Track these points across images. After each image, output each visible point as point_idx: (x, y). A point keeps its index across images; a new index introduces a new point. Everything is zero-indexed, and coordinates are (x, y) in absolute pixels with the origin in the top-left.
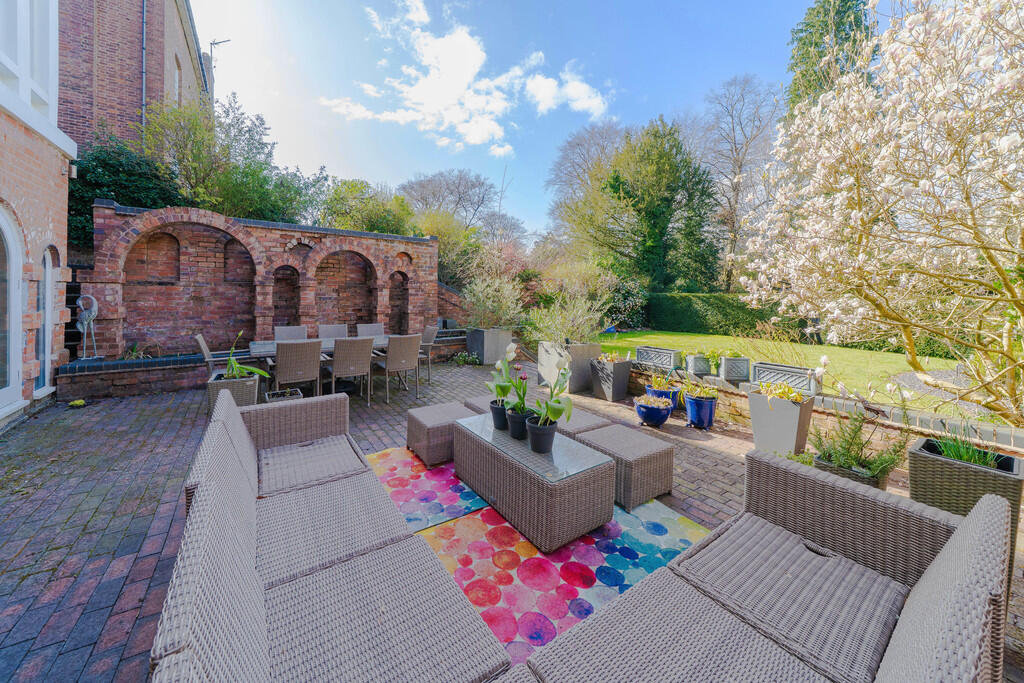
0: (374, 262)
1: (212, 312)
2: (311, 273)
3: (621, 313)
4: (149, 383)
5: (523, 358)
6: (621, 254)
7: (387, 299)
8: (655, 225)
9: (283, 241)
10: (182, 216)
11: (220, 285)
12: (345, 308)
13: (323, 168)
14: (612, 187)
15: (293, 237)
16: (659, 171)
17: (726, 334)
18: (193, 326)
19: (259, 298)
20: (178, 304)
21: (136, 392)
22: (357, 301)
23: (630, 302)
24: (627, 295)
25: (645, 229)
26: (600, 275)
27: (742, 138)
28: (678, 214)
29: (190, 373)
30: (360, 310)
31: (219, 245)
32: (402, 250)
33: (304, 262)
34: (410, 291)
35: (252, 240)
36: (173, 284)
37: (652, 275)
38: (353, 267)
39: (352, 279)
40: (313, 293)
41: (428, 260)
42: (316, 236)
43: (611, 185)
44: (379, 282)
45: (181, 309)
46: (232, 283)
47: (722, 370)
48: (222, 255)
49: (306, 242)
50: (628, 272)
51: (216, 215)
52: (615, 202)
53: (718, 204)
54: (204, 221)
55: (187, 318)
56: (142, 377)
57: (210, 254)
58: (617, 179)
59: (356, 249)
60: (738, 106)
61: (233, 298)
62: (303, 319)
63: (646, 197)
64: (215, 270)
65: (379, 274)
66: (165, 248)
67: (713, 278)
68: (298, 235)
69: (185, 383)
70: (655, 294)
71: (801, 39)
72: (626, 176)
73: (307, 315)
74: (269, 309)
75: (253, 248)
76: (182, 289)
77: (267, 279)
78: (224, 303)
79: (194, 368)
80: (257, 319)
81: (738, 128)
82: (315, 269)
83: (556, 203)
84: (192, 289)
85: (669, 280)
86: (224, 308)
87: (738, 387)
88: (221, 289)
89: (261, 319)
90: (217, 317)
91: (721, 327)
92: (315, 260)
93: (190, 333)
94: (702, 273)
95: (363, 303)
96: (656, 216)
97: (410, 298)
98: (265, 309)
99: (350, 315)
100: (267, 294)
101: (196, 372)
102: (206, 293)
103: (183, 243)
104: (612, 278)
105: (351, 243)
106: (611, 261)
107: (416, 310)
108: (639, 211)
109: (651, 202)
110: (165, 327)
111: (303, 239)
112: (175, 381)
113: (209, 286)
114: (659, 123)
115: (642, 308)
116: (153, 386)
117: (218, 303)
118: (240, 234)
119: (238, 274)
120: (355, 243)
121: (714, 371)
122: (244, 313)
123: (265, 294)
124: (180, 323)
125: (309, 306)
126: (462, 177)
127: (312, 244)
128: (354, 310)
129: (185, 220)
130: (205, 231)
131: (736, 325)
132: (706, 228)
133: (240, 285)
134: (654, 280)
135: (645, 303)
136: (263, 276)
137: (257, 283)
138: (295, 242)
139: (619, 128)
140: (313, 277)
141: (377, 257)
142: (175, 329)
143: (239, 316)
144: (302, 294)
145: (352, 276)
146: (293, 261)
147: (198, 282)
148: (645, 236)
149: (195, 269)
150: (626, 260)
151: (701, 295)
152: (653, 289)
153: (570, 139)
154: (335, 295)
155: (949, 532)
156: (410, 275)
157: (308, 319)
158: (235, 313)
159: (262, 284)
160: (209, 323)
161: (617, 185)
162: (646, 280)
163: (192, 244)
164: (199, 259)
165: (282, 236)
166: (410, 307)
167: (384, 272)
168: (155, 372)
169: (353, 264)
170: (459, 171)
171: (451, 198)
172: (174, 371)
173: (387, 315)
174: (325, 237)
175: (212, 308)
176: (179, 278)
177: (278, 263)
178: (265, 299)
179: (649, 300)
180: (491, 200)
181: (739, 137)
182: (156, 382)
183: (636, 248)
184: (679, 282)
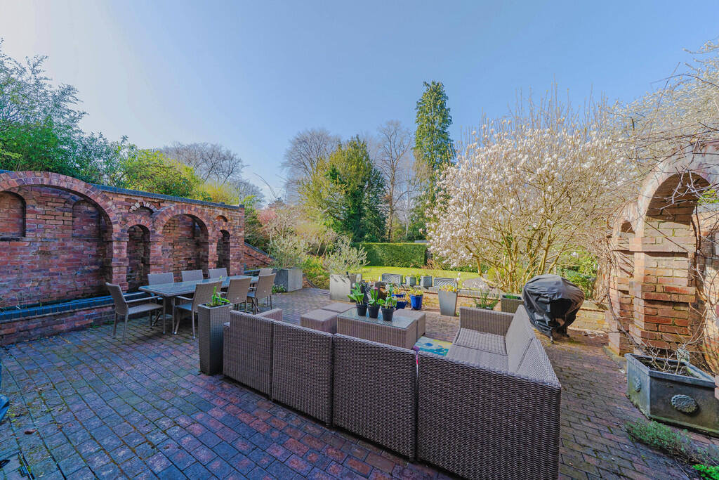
0: (206, 223)
1: (60, 265)
2: (159, 231)
4: (28, 330)
5: (308, 286)
6: (337, 218)
7: (215, 250)
8: (355, 201)
9: (128, 204)
10: (42, 180)
11: (68, 241)
12: (178, 258)
13: (124, 138)
14: (331, 175)
15: (137, 201)
16: (358, 170)
17: (392, 266)
18: (40, 278)
19: (115, 252)
20: (23, 258)
21: (14, 340)
22: (188, 252)
25: (350, 203)
26: (325, 231)
27: (395, 155)
28: (366, 195)
29: (69, 318)
30: (190, 259)
31: (68, 206)
32: (221, 214)
33: (153, 222)
34: (231, 244)
35: (110, 203)
36: (18, 240)
37: (354, 232)
38: (184, 226)
39: (183, 235)
40: (160, 247)
41: (238, 221)
42: (156, 201)
44: (210, 238)
45: (26, 263)
46: (79, 238)
47: (422, 282)
48: (70, 214)
49: (148, 205)
50: (342, 230)
51: (76, 181)
52: (333, 185)
53: (385, 191)
54: (64, 185)
55: (32, 271)
56: (20, 326)
57: (59, 212)
58: (334, 170)
59: (193, 213)
60: (393, 137)
61: (81, 252)
62: (152, 267)
64: (64, 227)
65: (210, 232)
66: (8, 206)
67: (383, 234)
68: (140, 200)
69: (64, 327)
71: (420, 108)
72: (339, 170)
73: (156, 264)
74: (125, 260)
75: (110, 210)
76: (27, 244)
77: (122, 236)
78: (72, 256)
79: (72, 314)
80: (114, 269)
81: (393, 149)
82: (162, 228)
83: (289, 179)
84: (38, 244)
86: (73, 260)
87: (428, 289)
88: (69, 244)
89: (117, 268)
90: (65, 268)
91: (390, 262)
92: (162, 221)
93: (37, 284)
94: (378, 231)
95: (193, 253)
96: (355, 196)
97: (231, 249)
98: (120, 260)
99: (182, 263)
100: (123, 248)
101: (75, 316)
102: (53, 248)
103: (30, 203)
104: (333, 233)
105: (190, 209)
106: (332, 223)
107: (235, 257)
108: (347, 192)
109: (354, 187)
110: (9, 281)
111: (144, 203)
112: (54, 327)
113: (57, 242)
114: (356, 139)
116: (32, 333)
117: (66, 256)
118: (99, 198)
119: (84, 231)
120: (193, 209)
121: (417, 283)
122: (91, 264)
123: (120, 248)
124: (25, 276)
125: (157, 257)
126: (215, 150)
127: (152, 207)
128: (185, 259)
129: (45, 183)
130: (54, 192)
131: (397, 261)
132: (380, 205)
133: (88, 241)
136: (119, 234)
137: (114, 239)
138: (138, 205)
139: (330, 135)
140: (160, 234)
141: (208, 219)
142: (19, 281)
143: (86, 268)
144: (151, 248)
145: (183, 232)
146: (144, 221)
147: (45, 238)
148: (349, 208)
149: (42, 226)
150: (339, 222)
153: (298, 137)
154: (170, 248)
155: (512, 317)
156: (231, 233)
157: (156, 267)
158: (83, 265)
159: (119, 240)
160: (57, 274)
161: (334, 174)
163: (39, 203)
164: (46, 217)
165: (126, 200)
166: (231, 256)
167: (213, 230)
168: (34, 321)
169: (184, 224)
170: (212, 145)
171: (205, 165)
172: (53, 318)
173: (215, 262)
174: (163, 202)
175: (59, 261)
176: (24, 235)
177: (132, 222)
178: (120, 252)
180: (238, 171)
181: (394, 155)
182: (36, 328)
183: (345, 214)
184: (366, 236)
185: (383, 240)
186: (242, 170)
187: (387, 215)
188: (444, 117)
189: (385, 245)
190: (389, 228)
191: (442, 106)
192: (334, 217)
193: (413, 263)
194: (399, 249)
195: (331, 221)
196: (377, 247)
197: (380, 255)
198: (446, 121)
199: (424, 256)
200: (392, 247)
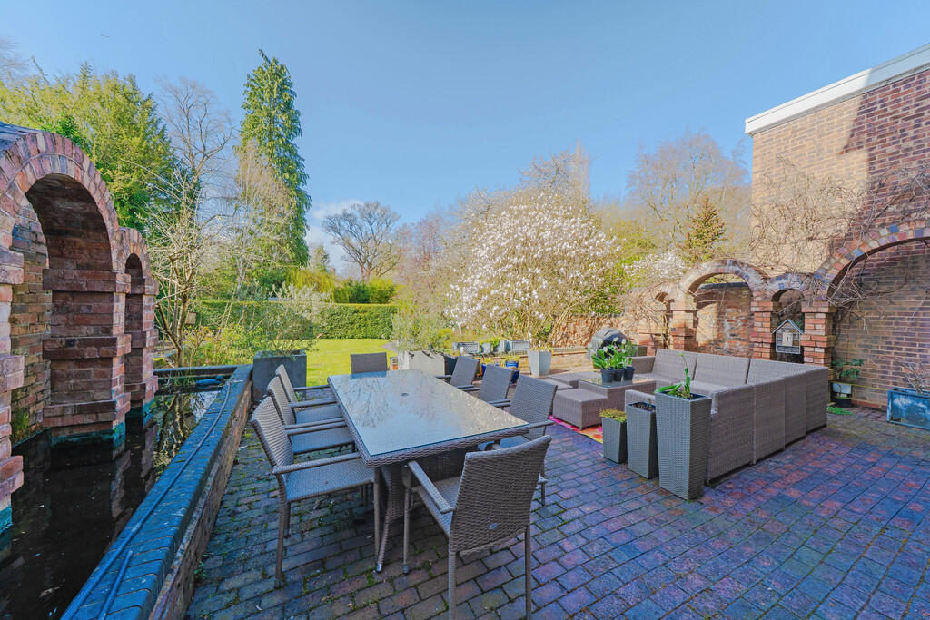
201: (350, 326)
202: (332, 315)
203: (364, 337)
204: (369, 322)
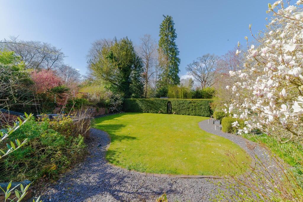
3: (114, 107)
6: (114, 84)
8: (125, 74)
14: (110, 57)
16: (127, 55)
17: (148, 112)
23: (117, 102)
24: (116, 99)
25: (122, 75)
26: (105, 91)
27: (148, 53)
28: (133, 72)
37: (125, 92)
43: (110, 56)
50: (117, 91)
52: (111, 63)
58: (112, 54)
60: (148, 43)
63: (122, 63)
67: (143, 94)
70: (126, 99)
71: (161, 28)
72: (115, 55)
81: (147, 49)
85: (131, 94)
91: (146, 110)
94: (139, 92)
96: (126, 71)
104: (110, 93)
108: (120, 68)
109: (124, 65)
114: (126, 39)
115: (121, 104)
126: (45, 46)
131: (151, 109)
132: (140, 78)
134: (125, 94)
135: (123, 102)
148: (122, 78)
150: (116, 86)
151: (139, 99)
152: (125, 97)
153: (96, 42)
161: (112, 57)
162: (123, 94)
179: (124, 101)
180: (61, 59)
183: (119, 82)
184: (133, 95)
185: (142, 97)
186: (64, 58)
187: (144, 83)
188: (173, 34)
189: (143, 100)
190: (146, 91)
191: (172, 29)
192: (112, 83)
193: (160, 110)
194: (152, 103)
195: (109, 86)
196: (138, 101)
197: (140, 105)
198: (174, 36)
199: (166, 106)
200: (148, 101)
201: (187, 109)
202: (179, 104)
203: (194, 115)
204: (197, 108)
